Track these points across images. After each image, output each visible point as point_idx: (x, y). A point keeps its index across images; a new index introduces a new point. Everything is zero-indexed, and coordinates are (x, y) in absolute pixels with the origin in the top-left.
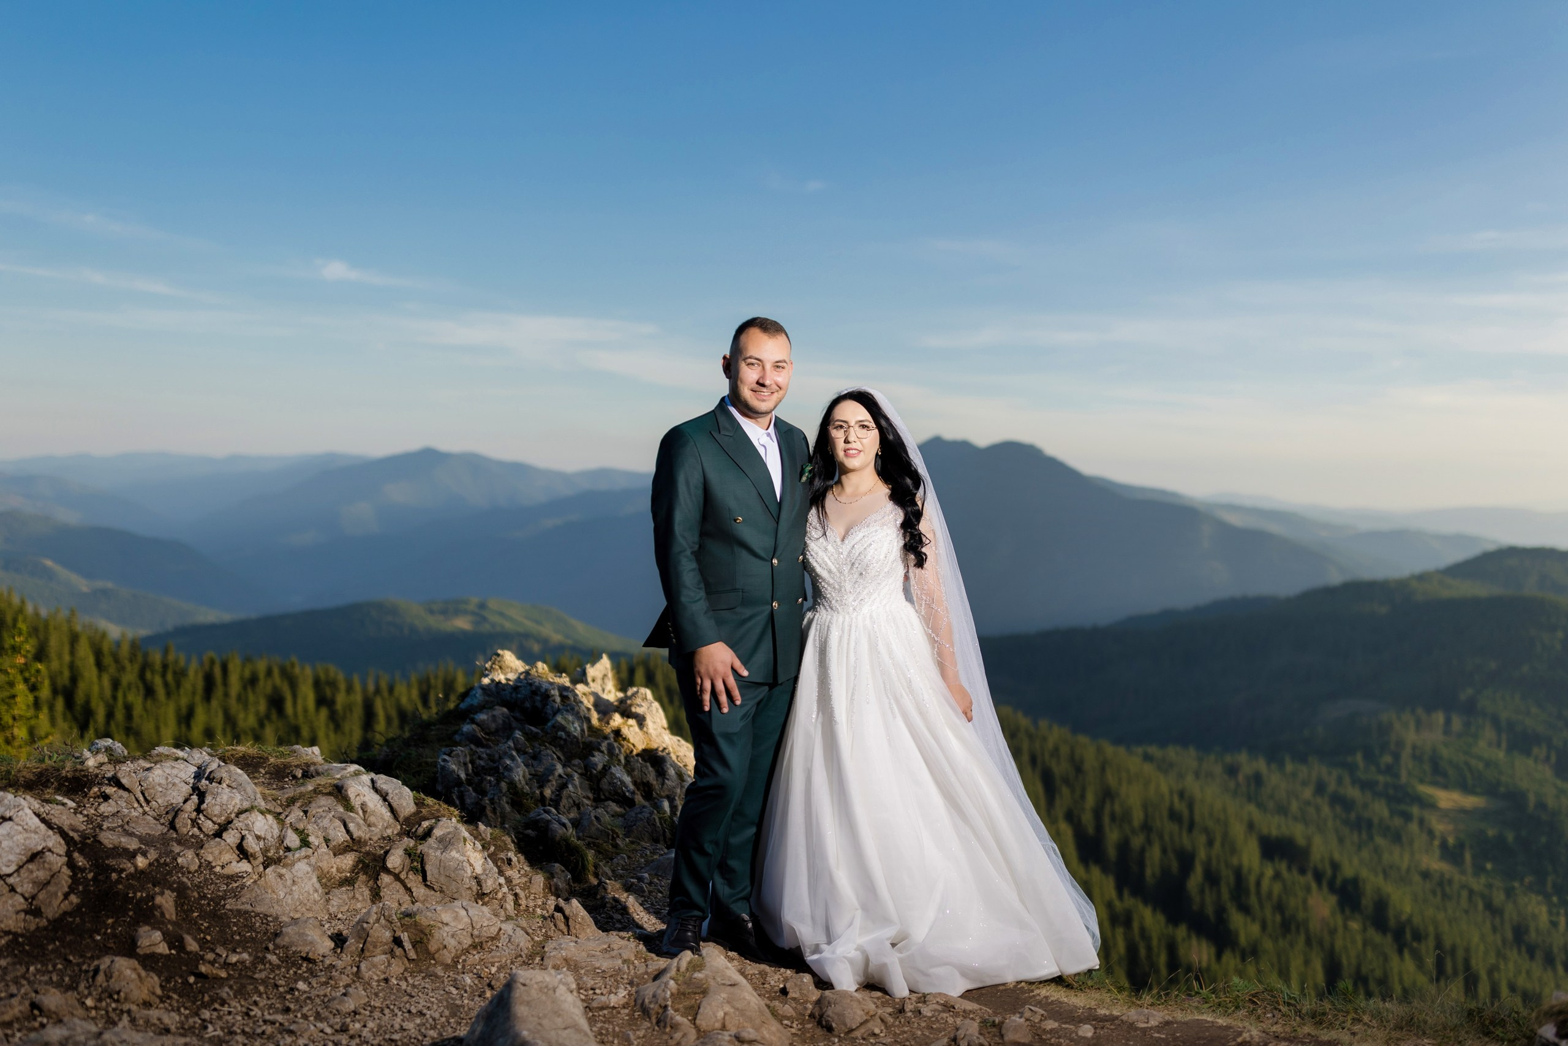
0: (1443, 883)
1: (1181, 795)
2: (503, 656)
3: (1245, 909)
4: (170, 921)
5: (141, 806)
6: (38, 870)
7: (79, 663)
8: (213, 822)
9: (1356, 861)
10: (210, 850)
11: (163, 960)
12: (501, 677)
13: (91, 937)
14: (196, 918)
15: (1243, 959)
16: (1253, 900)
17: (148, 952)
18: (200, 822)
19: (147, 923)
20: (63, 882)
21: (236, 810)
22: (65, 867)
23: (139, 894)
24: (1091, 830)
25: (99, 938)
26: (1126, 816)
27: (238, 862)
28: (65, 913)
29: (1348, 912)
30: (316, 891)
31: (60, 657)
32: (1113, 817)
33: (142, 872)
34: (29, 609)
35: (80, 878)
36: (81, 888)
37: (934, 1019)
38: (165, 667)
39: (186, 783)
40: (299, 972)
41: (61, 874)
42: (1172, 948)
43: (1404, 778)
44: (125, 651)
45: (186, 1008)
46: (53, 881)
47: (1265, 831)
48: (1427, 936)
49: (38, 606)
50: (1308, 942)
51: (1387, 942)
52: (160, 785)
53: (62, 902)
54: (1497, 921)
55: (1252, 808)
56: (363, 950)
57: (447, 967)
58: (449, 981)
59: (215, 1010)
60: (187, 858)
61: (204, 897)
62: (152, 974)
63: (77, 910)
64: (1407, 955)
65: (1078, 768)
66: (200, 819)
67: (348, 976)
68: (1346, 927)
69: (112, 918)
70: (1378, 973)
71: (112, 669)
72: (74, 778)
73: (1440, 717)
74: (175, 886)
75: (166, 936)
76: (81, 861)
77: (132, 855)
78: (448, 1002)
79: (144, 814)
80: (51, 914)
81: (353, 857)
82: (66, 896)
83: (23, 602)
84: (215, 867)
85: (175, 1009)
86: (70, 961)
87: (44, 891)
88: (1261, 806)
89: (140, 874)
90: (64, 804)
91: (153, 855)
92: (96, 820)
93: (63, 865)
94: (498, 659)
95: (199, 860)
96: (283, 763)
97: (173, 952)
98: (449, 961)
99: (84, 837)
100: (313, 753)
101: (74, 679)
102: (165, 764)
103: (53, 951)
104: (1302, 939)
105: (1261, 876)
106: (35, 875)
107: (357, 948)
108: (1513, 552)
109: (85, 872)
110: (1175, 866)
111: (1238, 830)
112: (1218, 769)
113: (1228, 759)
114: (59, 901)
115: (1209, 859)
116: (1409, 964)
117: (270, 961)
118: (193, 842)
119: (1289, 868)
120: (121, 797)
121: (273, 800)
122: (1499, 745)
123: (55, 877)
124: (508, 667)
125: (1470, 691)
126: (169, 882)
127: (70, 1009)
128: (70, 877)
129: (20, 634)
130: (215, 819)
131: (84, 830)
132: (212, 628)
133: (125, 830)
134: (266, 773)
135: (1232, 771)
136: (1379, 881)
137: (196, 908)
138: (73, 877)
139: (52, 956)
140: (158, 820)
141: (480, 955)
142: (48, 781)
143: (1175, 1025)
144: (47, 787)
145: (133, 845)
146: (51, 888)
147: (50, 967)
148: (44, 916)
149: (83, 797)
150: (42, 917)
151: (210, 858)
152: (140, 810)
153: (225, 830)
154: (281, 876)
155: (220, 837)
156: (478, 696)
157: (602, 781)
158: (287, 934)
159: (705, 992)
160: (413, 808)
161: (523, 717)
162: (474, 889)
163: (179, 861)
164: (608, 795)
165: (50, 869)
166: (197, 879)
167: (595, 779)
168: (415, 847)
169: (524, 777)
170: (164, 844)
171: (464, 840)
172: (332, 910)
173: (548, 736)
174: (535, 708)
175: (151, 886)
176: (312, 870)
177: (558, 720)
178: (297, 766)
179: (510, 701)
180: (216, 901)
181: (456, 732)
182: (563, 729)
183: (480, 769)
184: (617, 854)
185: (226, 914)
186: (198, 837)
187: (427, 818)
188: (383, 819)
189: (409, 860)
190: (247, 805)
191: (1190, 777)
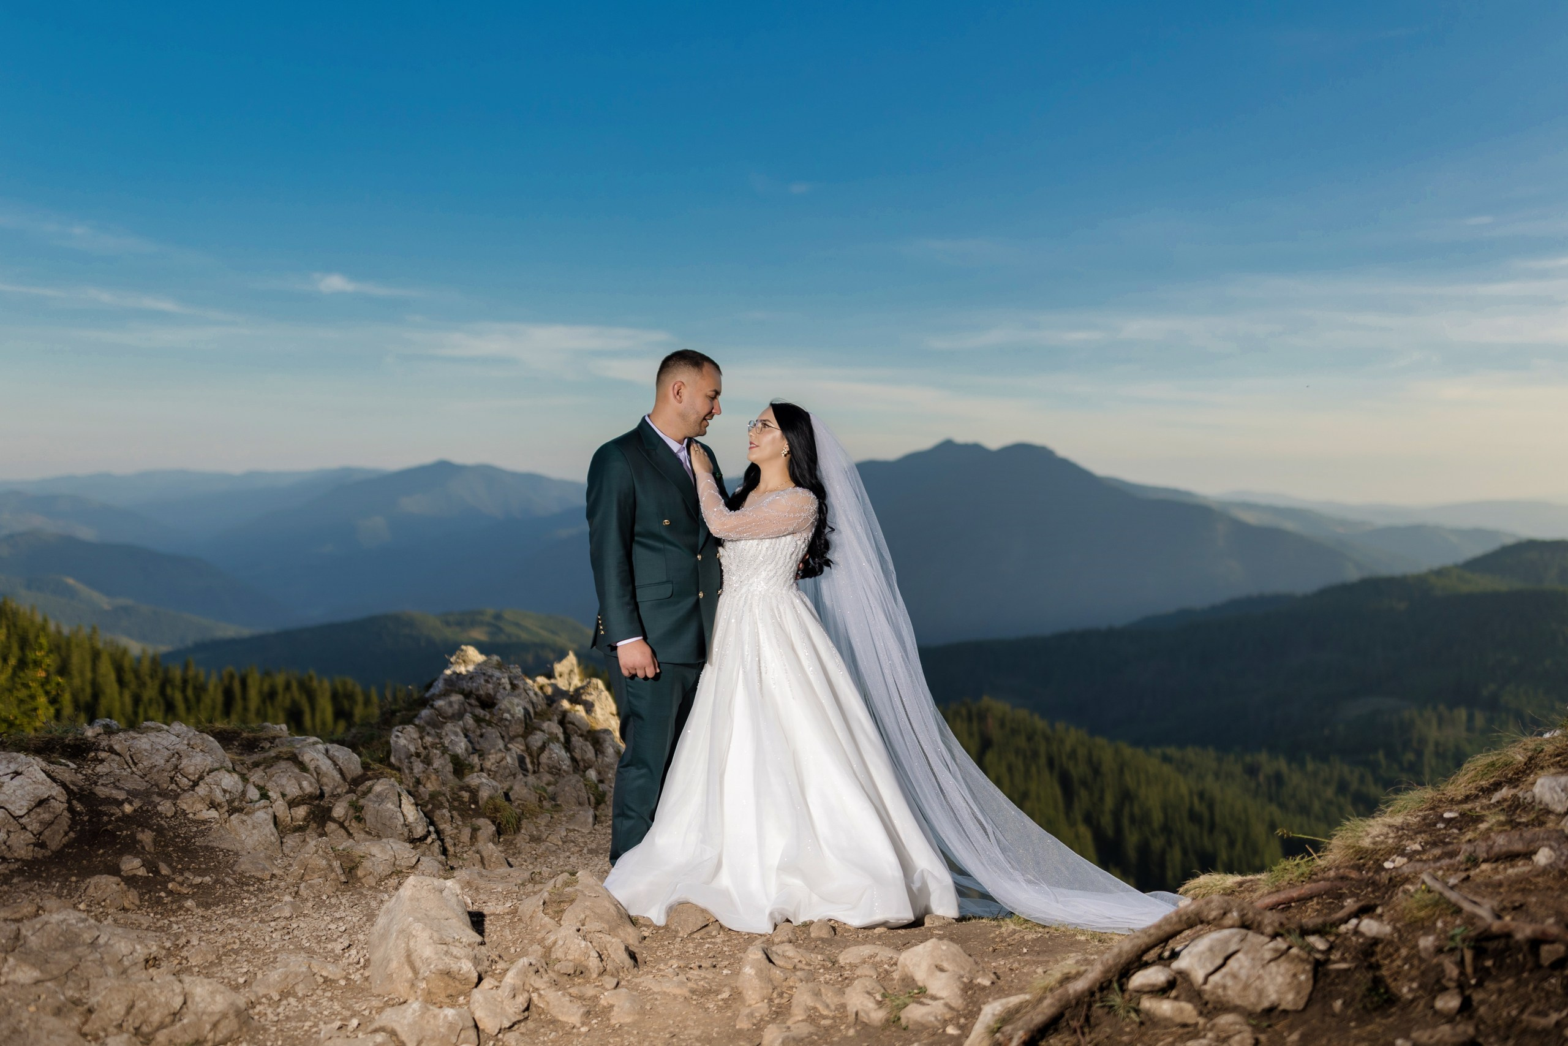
1: (1201, 796)
2: (466, 651)
4: (149, 853)
5: (130, 767)
6: (44, 813)
7: (100, 680)
8: (188, 779)
10: (184, 801)
11: (142, 880)
12: (462, 669)
14: (170, 851)
17: (131, 874)
18: (178, 779)
19: (130, 853)
20: (65, 823)
21: (207, 770)
22: (66, 811)
23: (125, 832)
24: (1110, 832)
26: (1146, 818)
27: (208, 810)
28: (65, 846)
30: (273, 834)
31: (82, 673)
32: (1132, 820)
33: (128, 816)
34: (52, 627)
35: (78, 820)
36: (78, 827)
38: (185, 682)
39: (167, 749)
41: (63, 816)
44: (146, 666)
45: (157, 914)
46: (56, 821)
49: (61, 624)
52: (146, 750)
53: (62, 837)
55: (1273, 808)
56: (303, 874)
57: (371, 888)
59: (181, 915)
60: (165, 807)
61: (179, 836)
62: (132, 889)
63: (73, 843)
65: (1096, 770)
66: (177, 777)
67: (290, 893)
69: (103, 849)
71: (133, 686)
72: (75, 745)
73: (1462, 714)
74: (155, 827)
75: (146, 864)
76: (79, 807)
77: (120, 804)
79: (132, 774)
80: (54, 847)
81: (306, 809)
82: (66, 834)
83: (45, 620)
84: (189, 813)
85: (149, 914)
86: (69, 880)
87: (49, 829)
88: (1282, 806)
89: (126, 819)
90: (68, 766)
91: (137, 803)
92: (93, 778)
93: (64, 809)
94: (462, 654)
95: (176, 808)
96: (254, 737)
97: (151, 875)
98: (374, 883)
99: (81, 789)
100: (281, 729)
101: (96, 696)
102: (149, 735)
103: (56, 873)
106: (42, 817)
107: (299, 874)
108: (1532, 545)
109: (82, 815)
111: (1259, 830)
112: (1238, 769)
113: (1248, 759)
114: (60, 837)
117: (227, 882)
118: (172, 795)
120: (113, 760)
121: (242, 764)
123: (58, 818)
124: (471, 661)
125: (1492, 687)
126: (150, 823)
128: (70, 819)
129: (41, 648)
130: (190, 777)
131: (84, 785)
133: (116, 785)
134: (239, 745)
135: (1252, 771)
137: (171, 844)
138: (73, 819)
139: (56, 876)
140: (143, 778)
142: (54, 747)
144: (53, 752)
145: (121, 796)
146: (54, 827)
147: (53, 883)
148: (49, 848)
149: (83, 760)
150: (47, 848)
151: (185, 807)
152: (129, 770)
153: (198, 785)
154: (243, 822)
155: (193, 790)
156: (440, 685)
157: (541, 756)
158: (244, 862)
159: (572, 901)
160: (359, 771)
161: (477, 704)
162: (406, 834)
163: (159, 808)
164: (547, 768)
165: (54, 813)
166: (173, 823)
167: (535, 754)
168: (357, 800)
169: (466, 750)
170: (147, 796)
171: (400, 795)
172: (286, 851)
173: (495, 717)
174: (488, 695)
175: (135, 826)
176: (269, 817)
177: (504, 704)
178: (265, 739)
179: (467, 689)
180: (187, 839)
181: (416, 716)
182: (508, 711)
183: (428, 744)
184: (542, 813)
185: (195, 849)
186: (175, 791)
187: (369, 779)
188: (334, 780)
189: (351, 812)
190: (216, 765)
191: (1210, 778)
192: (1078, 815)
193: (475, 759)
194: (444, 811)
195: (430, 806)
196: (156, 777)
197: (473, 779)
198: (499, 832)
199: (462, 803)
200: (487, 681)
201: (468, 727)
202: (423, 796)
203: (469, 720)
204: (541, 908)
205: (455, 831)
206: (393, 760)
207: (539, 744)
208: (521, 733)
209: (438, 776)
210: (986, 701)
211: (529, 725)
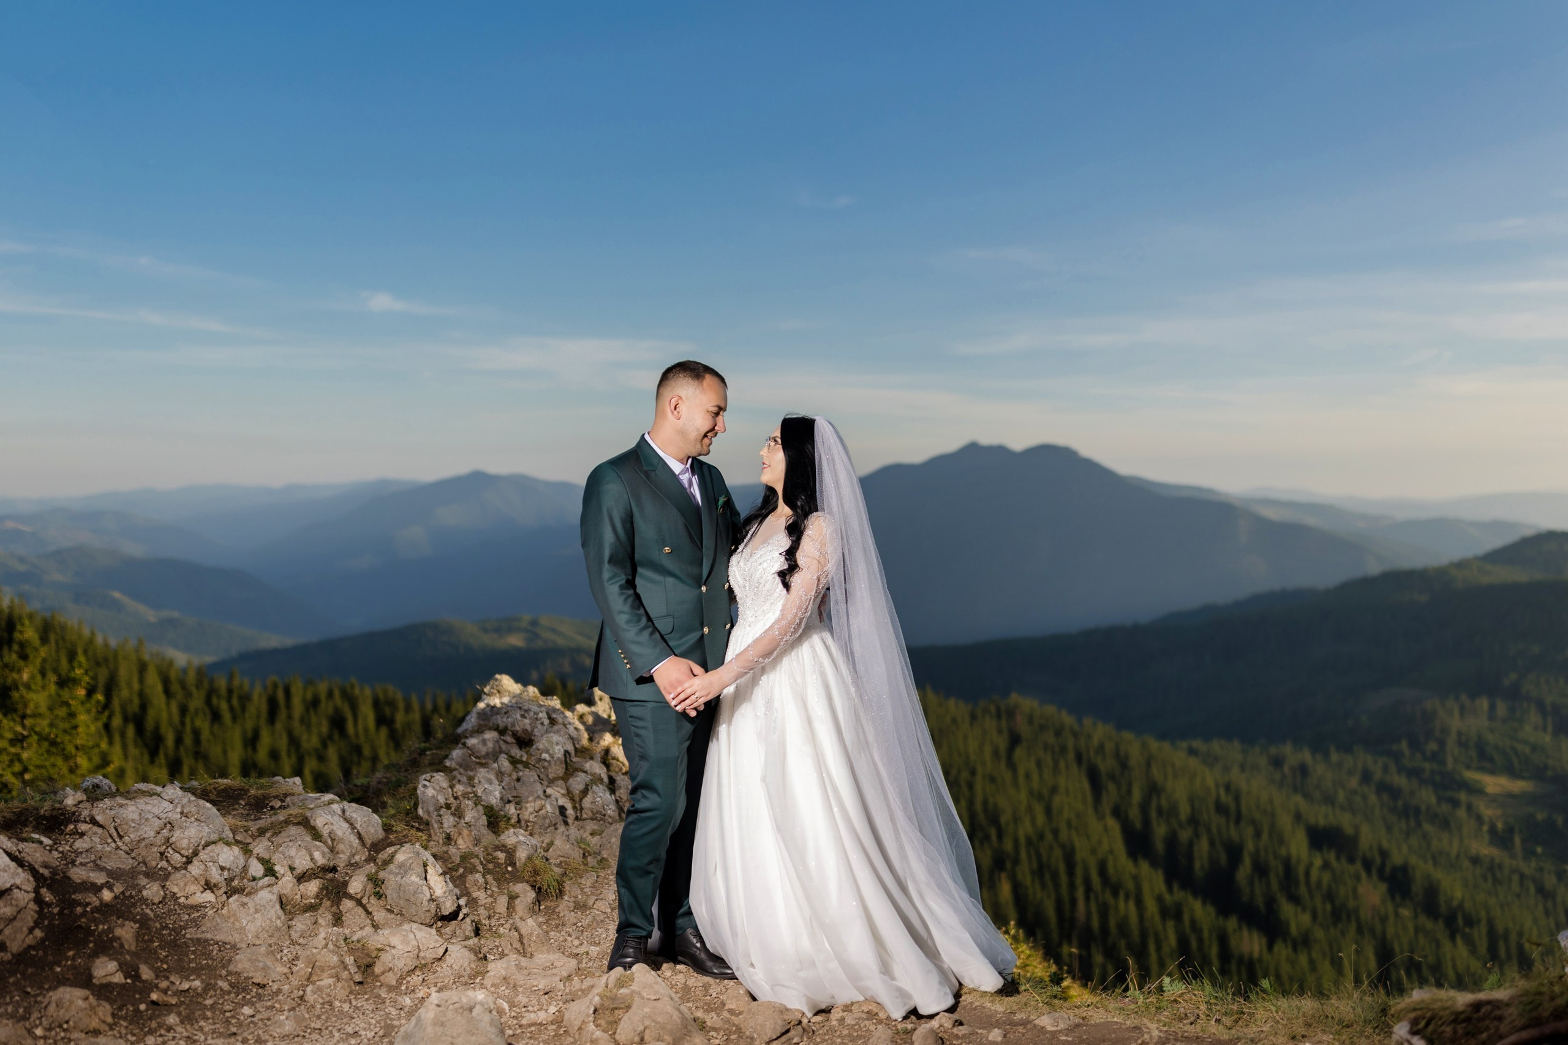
0: (1492, 869)
1: (1228, 787)
2: (500, 681)
3: (1295, 899)
4: (128, 952)
5: (115, 841)
6: (5, 906)
7: (148, 691)
8: (181, 854)
9: (1405, 849)
10: (175, 882)
11: (117, 989)
12: (496, 701)
13: (51, 969)
14: (156, 947)
15: (1295, 950)
16: (1303, 890)
17: (104, 982)
18: (169, 855)
19: (105, 954)
20: (29, 917)
21: (203, 843)
22: (32, 903)
23: (101, 927)
24: (1138, 825)
25: (58, 969)
26: (1173, 810)
27: (202, 892)
28: (30, 947)
29: (1398, 899)
30: (279, 918)
31: (129, 685)
32: (1160, 812)
33: (107, 905)
35: (46, 913)
36: (46, 922)
37: (856, 1027)
38: (230, 691)
39: (158, 818)
40: (248, 997)
41: (27, 909)
42: (1223, 940)
43: (1450, 765)
44: (191, 677)
45: (134, 1035)
46: (19, 916)
47: (1312, 821)
48: (1479, 921)
49: (108, 638)
50: (1360, 930)
51: (1439, 929)
52: (133, 820)
53: (26, 936)
54: (1550, 904)
55: (1298, 799)
56: (311, 974)
57: (390, 989)
58: (390, 1002)
59: (161, 1036)
60: (152, 891)
61: (166, 927)
62: (103, 1003)
63: (40, 944)
64: (1459, 941)
65: (1124, 764)
66: (168, 852)
67: (294, 999)
68: (1397, 914)
69: (74, 949)
70: (1431, 959)
71: (180, 696)
72: (51, 816)
73: (1484, 703)
74: (138, 917)
75: (123, 967)
76: (48, 897)
77: (97, 889)
78: (386, 1023)
79: (116, 849)
80: (16, 948)
81: (318, 884)
82: (31, 930)
83: (93, 633)
84: (180, 897)
85: (123, 1036)
86: (28, 993)
87: (10, 927)
88: (1306, 796)
89: (105, 909)
90: (41, 843)
91: (118, 888)
92: (70, 856)
93: (30, 900)
94: (496, 683)
95: (164, 892)
96: (262, 795)
97: (129, 981)
98: (394, 983)
99: (54, 871)
100: (295, 783)
101: (144, 706)
102: (139, 801)
103: (14, 984)
104: (1353, 927)
105: (1310, 865)
106: (2, 911)
107: (305, 973)
109: (51, 907)
110: (1223, 858)
111: (1285, 821)
112: (1263, 761)
113: (1273, 750)
114: (24, 936)
115: (1257, 851)
116: (1462, 950)
117: (221, 987)
118: (161, 875)
119: (1338, 858)
120: (95, 833)
121: (245, 831)
122: (1545, 729)
123: (22, 912)
124: (506, 691)
125: (1514, 676)
126: (133, 913)
127: (20, 1039)
128: (36, 912)
130: (183, 852)
131: (57, 866)
132: (275, 652)
133: (97, 865)
134: (244, 806)
135: (1277, 762)
136: (1429, 868)
137: (157, 938)
138: (40, 913)
139: (13, 988)
140: (129, 854)
141: (424, 976)
142: (27, 820)
143: (1084, 1028)
144: (26, 826)
145: (100, 878)
146: (17, 924)
147: (8, 999)
148: (9, 950)
149: (60, 835)
150: (7, 951)
151: (175, 889)
152: (113, 845)
153: (191, 862)
154: (244, 905)
155: (186, 869)
156: (473, 720)
157: (584, 800)
158: (241, 960)
159: (628, 1007)
160: (381, 834)
161: (514, 741)
162: (433, 911)
163: (145, 893)
164: (590, 814)
165: (17, 906)
166: (159, 911)
167: (577, 799)
168: (377, 872)
169: (501, 799)
170: (132, 878)
171: (425, 865)
172: (295, 936)
173: (533, 758)
174: (525, 731)
175: (114, 918)
176: (274, 897)
177: (541, 744)
178: (276, 797)
179: (502, 725)
180: (177, 931)
181: (446, 757)
182: (547, 752)
183: (459, 793)
184: (587, 872)
185: (185, 943)
186: (166, 869)
187: (392, 844)
188: (351, 846)
189: (370, 886)
190: (214, 837)
191: (1235, 771)
192: (1106, 807)
193: (511, 809)
194: (477, 875)
195: (461, 870)
196: (143, 853)
197: (511, 837)
198: (538, 901)
199: (498, 865)
200: (523, 716)
201: (503, 770)
202: (453, 858)
203: (504, 763)
204: (591, 1019)
205: (490, 900)
206: (420, 812)
207: (581, 787)
208: (561, 775)
209: (470, 831)
210: (1015, 698)
211: (570, 769)
